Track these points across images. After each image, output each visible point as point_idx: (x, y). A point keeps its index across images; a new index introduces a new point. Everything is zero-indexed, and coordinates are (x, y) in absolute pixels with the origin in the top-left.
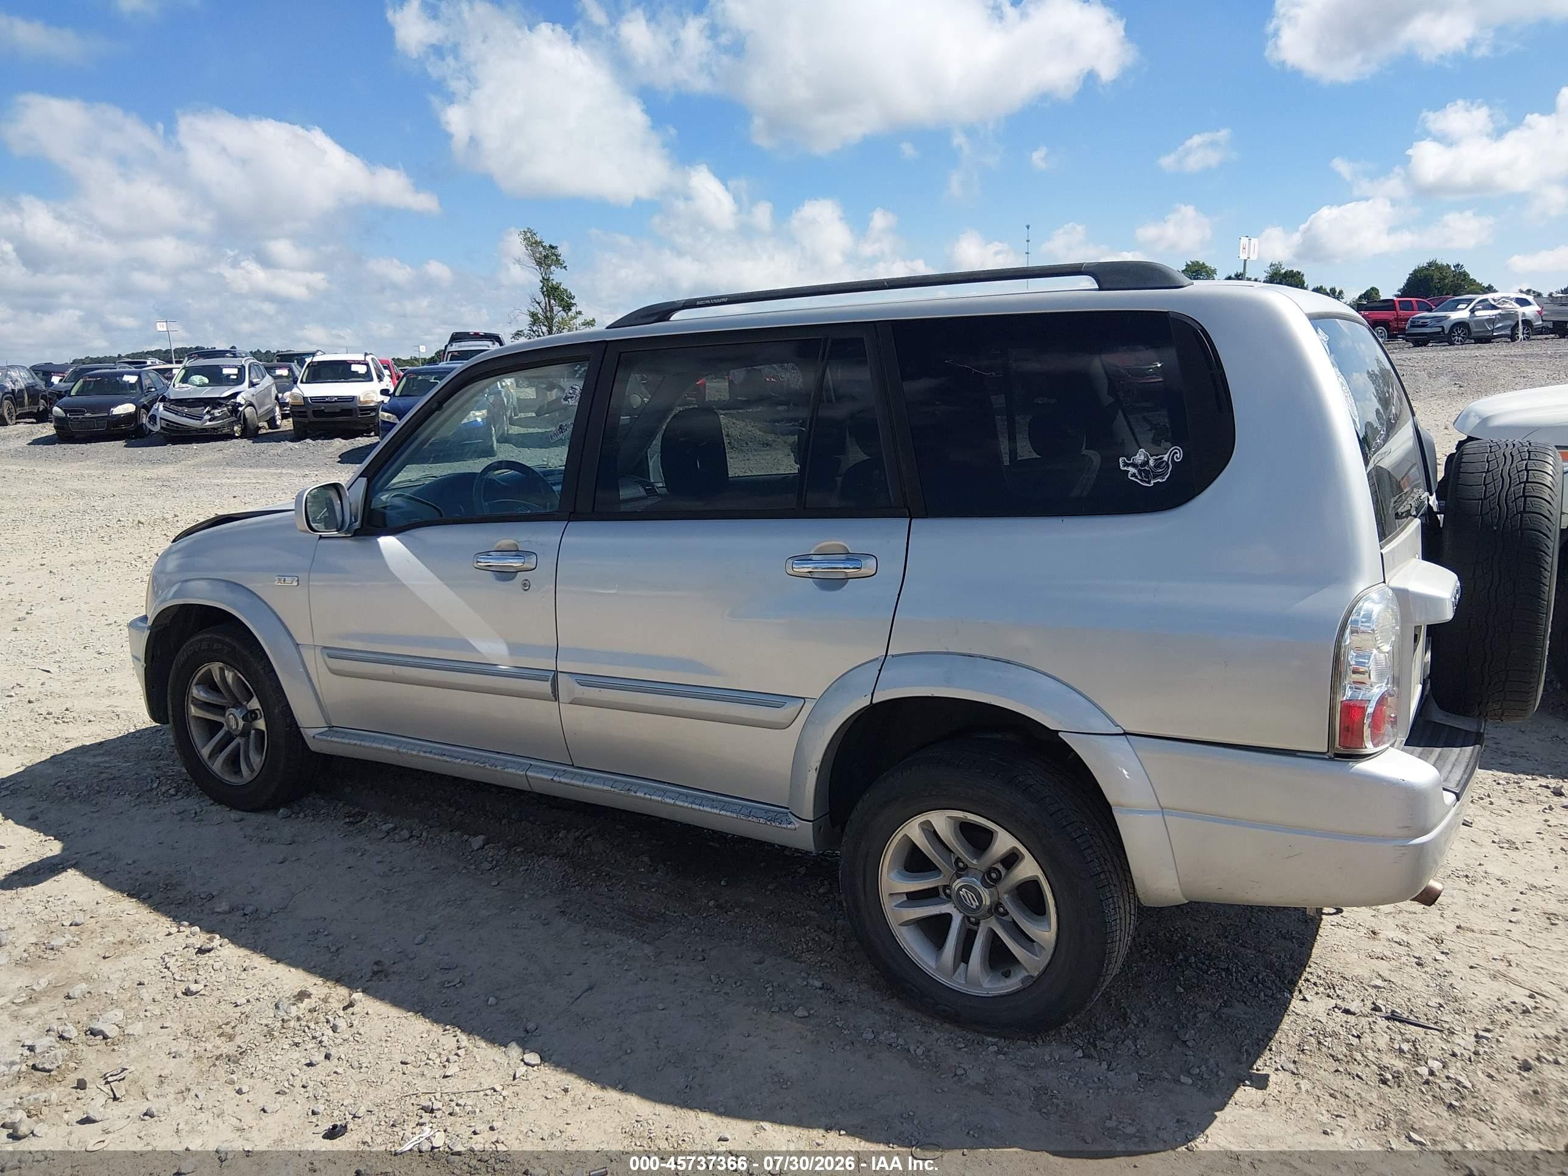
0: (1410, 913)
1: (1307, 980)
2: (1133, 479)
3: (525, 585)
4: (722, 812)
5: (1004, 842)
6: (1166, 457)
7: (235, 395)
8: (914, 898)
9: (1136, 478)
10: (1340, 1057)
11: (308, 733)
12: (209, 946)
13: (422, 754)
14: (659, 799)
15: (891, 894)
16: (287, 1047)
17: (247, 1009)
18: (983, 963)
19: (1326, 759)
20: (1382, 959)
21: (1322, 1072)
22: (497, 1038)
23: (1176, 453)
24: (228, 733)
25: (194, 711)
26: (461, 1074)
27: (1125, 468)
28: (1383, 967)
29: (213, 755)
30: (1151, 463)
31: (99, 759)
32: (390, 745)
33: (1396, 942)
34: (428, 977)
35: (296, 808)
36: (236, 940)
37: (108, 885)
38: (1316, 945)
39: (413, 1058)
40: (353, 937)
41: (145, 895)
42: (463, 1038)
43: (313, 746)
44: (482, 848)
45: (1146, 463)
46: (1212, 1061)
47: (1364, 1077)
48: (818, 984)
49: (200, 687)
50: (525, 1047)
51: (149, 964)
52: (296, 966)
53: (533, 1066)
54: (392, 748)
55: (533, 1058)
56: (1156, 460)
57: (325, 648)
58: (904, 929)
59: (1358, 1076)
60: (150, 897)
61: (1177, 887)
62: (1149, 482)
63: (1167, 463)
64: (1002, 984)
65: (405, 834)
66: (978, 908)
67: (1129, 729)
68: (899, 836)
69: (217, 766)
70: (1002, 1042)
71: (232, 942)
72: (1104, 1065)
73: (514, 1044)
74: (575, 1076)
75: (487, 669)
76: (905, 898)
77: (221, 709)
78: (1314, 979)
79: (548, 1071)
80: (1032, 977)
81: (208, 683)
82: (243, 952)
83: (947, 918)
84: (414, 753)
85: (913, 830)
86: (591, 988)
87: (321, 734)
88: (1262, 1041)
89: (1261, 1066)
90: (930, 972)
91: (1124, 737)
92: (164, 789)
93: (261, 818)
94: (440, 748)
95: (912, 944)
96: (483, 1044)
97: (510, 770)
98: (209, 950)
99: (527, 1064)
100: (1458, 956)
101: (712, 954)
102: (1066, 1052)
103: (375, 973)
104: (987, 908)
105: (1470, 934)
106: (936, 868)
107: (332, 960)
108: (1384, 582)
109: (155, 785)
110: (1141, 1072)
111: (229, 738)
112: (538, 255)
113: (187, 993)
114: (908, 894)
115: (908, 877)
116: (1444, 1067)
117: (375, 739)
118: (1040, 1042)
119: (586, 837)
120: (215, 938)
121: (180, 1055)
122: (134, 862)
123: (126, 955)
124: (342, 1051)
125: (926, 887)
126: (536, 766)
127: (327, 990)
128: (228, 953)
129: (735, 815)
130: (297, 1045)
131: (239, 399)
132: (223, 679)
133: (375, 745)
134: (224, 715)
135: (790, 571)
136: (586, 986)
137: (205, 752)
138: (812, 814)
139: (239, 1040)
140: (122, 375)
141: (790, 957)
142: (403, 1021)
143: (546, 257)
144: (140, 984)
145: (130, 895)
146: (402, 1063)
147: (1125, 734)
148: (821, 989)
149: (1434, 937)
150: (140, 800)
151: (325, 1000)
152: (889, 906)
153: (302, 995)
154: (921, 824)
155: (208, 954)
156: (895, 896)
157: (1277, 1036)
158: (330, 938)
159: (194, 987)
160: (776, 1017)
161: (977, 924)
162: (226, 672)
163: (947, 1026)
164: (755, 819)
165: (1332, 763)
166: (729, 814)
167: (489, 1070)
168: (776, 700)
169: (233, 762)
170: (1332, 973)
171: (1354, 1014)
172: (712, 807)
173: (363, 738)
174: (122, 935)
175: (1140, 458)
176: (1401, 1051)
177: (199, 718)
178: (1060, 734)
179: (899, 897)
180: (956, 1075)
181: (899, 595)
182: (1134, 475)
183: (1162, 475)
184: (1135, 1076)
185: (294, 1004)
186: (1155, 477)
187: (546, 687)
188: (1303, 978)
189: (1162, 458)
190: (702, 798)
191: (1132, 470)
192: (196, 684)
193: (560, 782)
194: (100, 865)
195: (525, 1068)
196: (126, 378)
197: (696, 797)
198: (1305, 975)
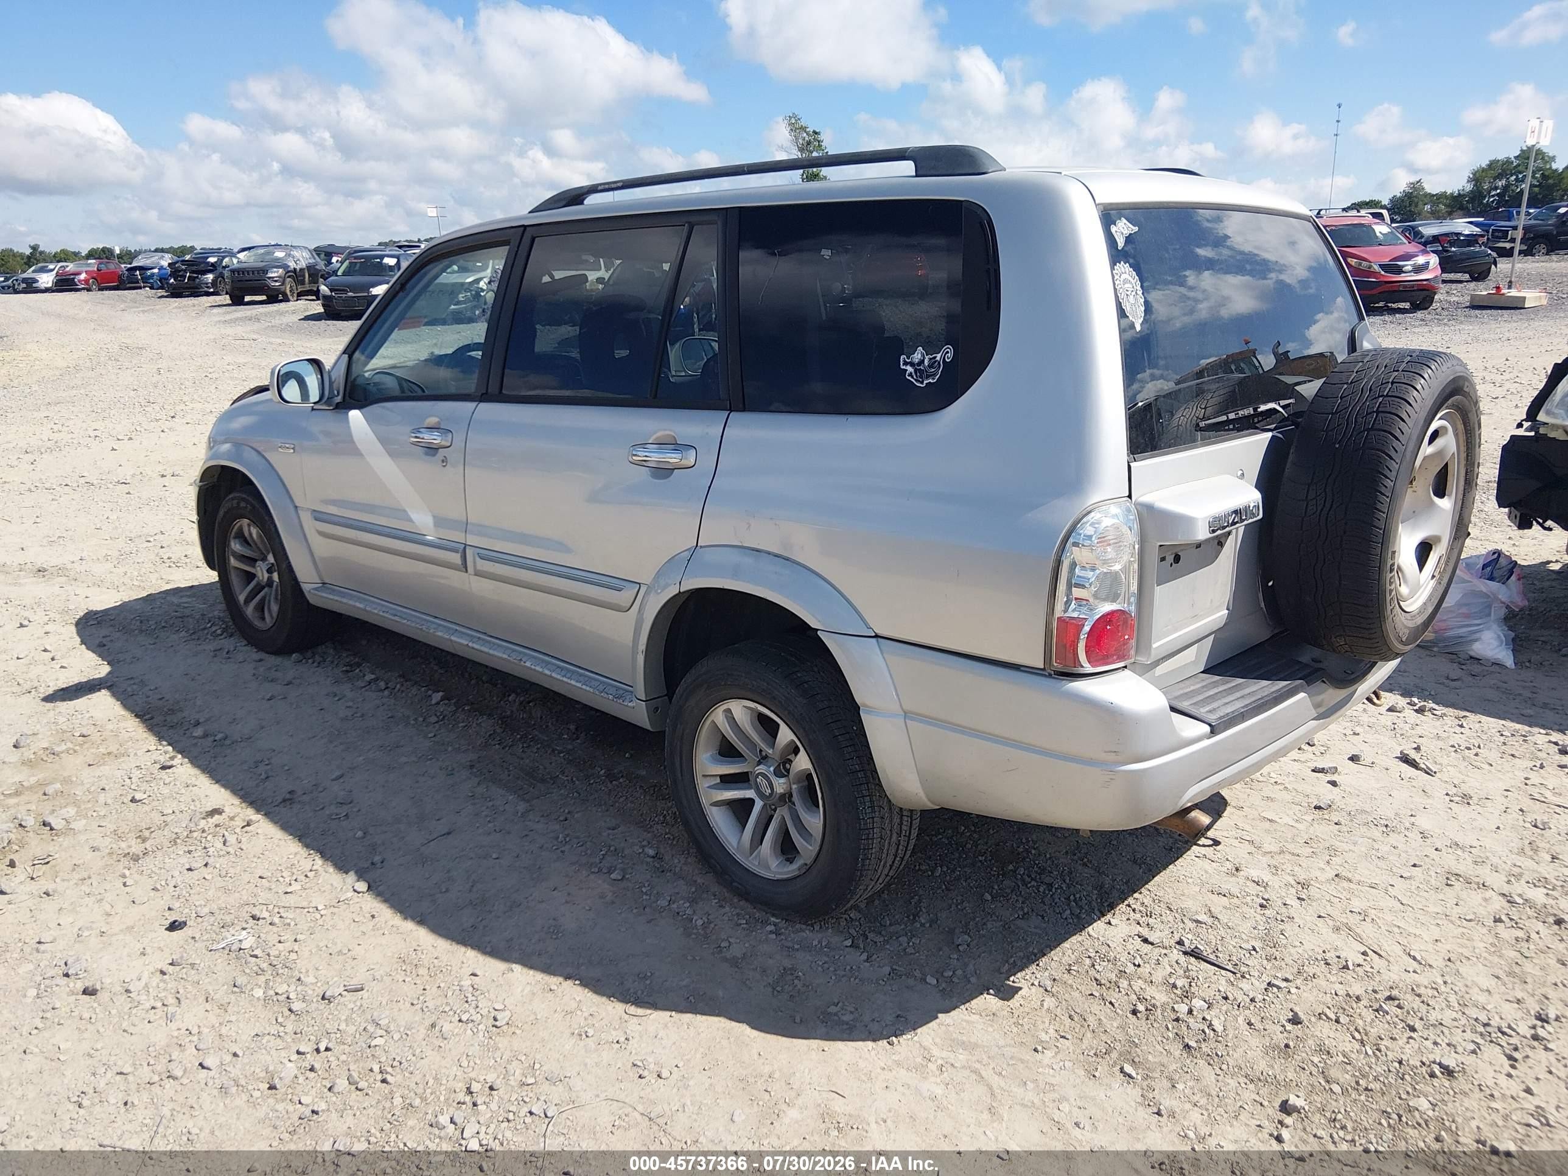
0: (1293, 854)
1: (1129, 906)
2: (909, 378)
3: (443, 461)
4: (584, 687)
5: (786, 734)
6: (938, 356)
7: (477, 281)
8: (728, 781)
9: (912, 377)
10: (1103, 982)
11: (306, 587)
12: (169, 764)
13: (381, 613)
14: (541, 670)
15: (703, 776)
16: (181, 853)
17: (168, 819)
18: (774, 847)
19: (1045, 676)
20: (1224, 895)
21: (1076, 994)
22: (342, 867)
23: (948, 352)
24: (258, 584)
25: (233, 562)
26: (300, 893)
27: (904, 367)
28: (1218, 904)
29: (248, 601)
30: (926, 362)
31: (185, 600)
32: (360, 603)
33: (1254, 881)
34: (323, 808)
35: (309, 654)
36: (195, 762)
37: (126, 706)
38: (1162, 874)
39: (270, 875)
40: (286, 768)
41: (147, 717)
42: (319, 862)
43: (312, 600)
44: (438, 703)
45: (922, 362)
46: (971, 967)
47: (1116, 1005)
48: (651, 852)
49: (237, 540)
50: (361, 876)
51: (118, 774)
52: (225, 786)
53: (359, 893)
54: (361, 606)
55: (362, 886)
56: (930, 359)
57: (314, 511)
58: (714, 809)
59: (1111, 1003)
60: (152, 718)
61: (922, 794)
62: (922, 383)
63: (939, 363)
64: (786, 870)
65: (382, 684)
66: (771, 794)
67: (880, 632)
68: (708, 722)
69: (250, 611)
70: (783, 924)
71: (191, 762)
72: (864, 956)
73: (352, 873)
74: (387, 905)
75: (416, 538)
76: (718, 780)
77: (252, 561)
78: (1137, 906)
79: (369, 899)
80: (806, 864)
81: (240, 536)
82: (195, 771)
83: (751, 802)
84: (376, 611)
85: (718, 716)
86: (449, 833)
87: (316, 589)
88: (1032, 957)
89: (1019, 979)
90: (732, 851)
91: (874, 640)
92: (214, 629)
93: (273, 660)
94: (395, 609)
95: (720, 821)
96: (331, 870)
97: (440, 634)
98: (170, 767)
99: (355, 891)
100: (1314, 904)
101: (576, 816)
102: (836, 940)
103: (284, 801)
104: (778, 796)
105: (1345, 884)
106: (741, 756)
107: (257, 786)
108: (1130, 496)
109: (209, 625)
110: (894, 967)
111: (259, 588)
112: (801, 141)
113: (133, 800)
114: (721, 776)
115: (718, 761)
116: (1209, 1007)
117: (351, 597)
118: (817, 927)
119: (529, 702)
120: (176, 757)
121: (99, 850)
122: (156, 688)
123: (104, 764)
124: (220, 863)
125: (732, 771)
126: (460, 632)
127: (239, 810)
128: (184, 769)
129: (592, 690)
130: (190, 852)
131: (482, 284)
132: (251, 534)
133: (351, 602)
134: (254, 567)
135: (631, 459)
136: (446, 831)
137: (242, 598)
138: (644, 695)
139: (148, 845)
140: (382, 257)
141: (642, 827)
142: (283, 842)
143: (809, 143)
144: (103, 789)
145: (137, 716)
146: (260, 877)
147: (876, 636)
148: (653, 857)
149: (1302, 881)
150: (193, 637)
151: (232, 819)
152: (702, 785)
153: (216, 811)
154: (725, 711)
155: (167, 771)
156: (708, 778)
157: (1053, 952)
158: (269, 767)
159: (138, 796)
160: (592, 877)
161: (775, 810)
162: (252, 528)
163: (742, 903)
164: (606, 695)
165: (1049, 680)
166: (588, 688)
167: (324, 891)
168: (615, 583)
169: (261, 608)
170: (1160, 901)
171: (1152, 944)
172: (577, 681)
173: (343, 595)
174: (113, 748)
175: (917, 357)
176: (1174, 986)
177: (238, 569)
178: (819, 633)
179: (712, 779)
180: (720, 947)
181: (710, 487)
182: (910, 375)
183: (933, 375)
184: (887, 969)
185: (204, 818)
186: (928, 377)
187: (456, 558)
188: (1126, 902)
189: (935, 357)
190: (573, 672)
191: (910, 369)
192: (235, 538)
193: (473, 648)
194: (129, 689)
195: (353, 893)
196: (386, 260)
197: (568, 670)
198: (1130, 900)
